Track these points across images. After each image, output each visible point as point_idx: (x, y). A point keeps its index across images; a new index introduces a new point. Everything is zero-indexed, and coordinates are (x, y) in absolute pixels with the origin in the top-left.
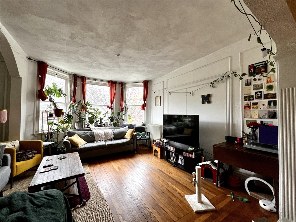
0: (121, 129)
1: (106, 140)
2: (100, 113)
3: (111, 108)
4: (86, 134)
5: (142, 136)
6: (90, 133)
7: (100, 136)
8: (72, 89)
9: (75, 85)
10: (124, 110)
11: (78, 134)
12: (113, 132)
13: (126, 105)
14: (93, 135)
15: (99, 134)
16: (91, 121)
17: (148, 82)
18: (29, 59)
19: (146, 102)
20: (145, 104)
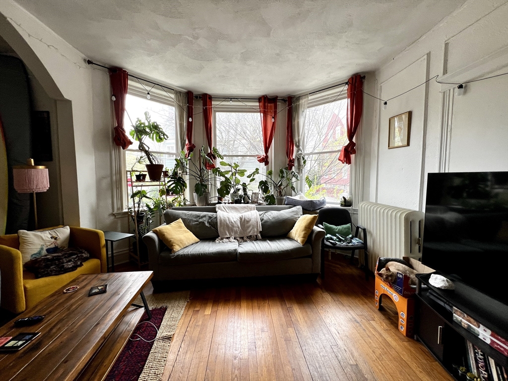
0: (282, 212)
1: (242, 238)
2: (242, 173)
3: (265, 160)
4: (201, 220)
6: (210, 217)
7: (229, 227)
8: (185, 124)
9: (190, 114)
10: (296, 164)
11: (184, 221)
12: (262, 220)
13: (300, 152)
14: (214, 223)
15: (228, 222)
16: (224, 189)
17: (364, 77)
18: (89, 62)
19: (354, 140)
20: (352, 144)
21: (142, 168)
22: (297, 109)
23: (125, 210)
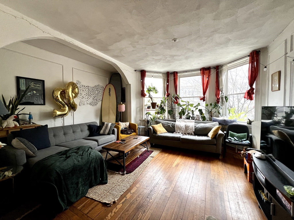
0: (207, 124)
1: (185, 134)
2: (192, 105)
3: (203, 99)
4: (169, 124)
5: (234, 139)
6: (173, 124)
7: (180, 128)
8: (166, 86)
9: (168, 81)
10: (220, 100)
11: (162, 124)
12: (195, 127)
13: (223, 94)
14: (174, 126)
15: (179, 126)
16: (182, 113)
17: (259, 51)
18: (135, 71)
20: (252, 89)
21: (149, 104)
22: (221, 72)
23: (144, 119)
